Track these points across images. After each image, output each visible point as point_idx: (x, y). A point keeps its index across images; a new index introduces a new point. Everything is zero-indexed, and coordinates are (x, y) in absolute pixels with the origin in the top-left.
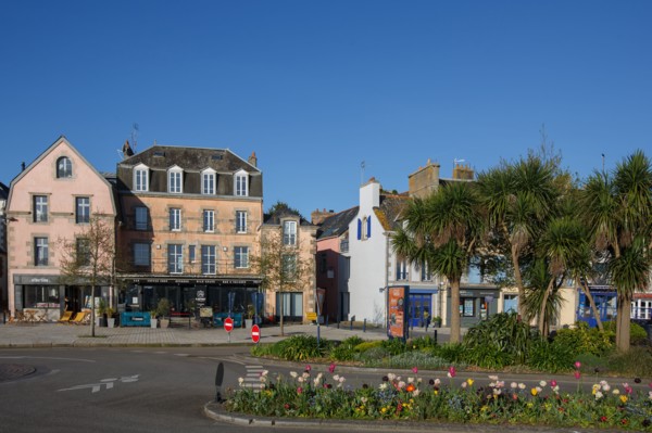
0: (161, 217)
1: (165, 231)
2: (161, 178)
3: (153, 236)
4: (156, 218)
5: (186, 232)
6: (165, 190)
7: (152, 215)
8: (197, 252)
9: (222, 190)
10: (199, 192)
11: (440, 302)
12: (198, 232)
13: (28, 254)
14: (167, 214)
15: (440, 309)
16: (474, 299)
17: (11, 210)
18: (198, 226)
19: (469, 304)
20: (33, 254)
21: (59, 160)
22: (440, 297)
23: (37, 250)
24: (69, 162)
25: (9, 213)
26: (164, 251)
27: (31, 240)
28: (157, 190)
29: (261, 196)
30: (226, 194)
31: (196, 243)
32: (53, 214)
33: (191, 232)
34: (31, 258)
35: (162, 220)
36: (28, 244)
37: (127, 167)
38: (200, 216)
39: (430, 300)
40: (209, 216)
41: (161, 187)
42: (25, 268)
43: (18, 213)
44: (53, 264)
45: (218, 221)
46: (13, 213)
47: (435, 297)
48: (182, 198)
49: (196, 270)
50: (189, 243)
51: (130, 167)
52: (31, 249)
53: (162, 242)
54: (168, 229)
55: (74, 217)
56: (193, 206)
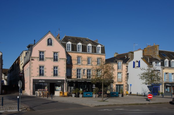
0: (75, 60)
1: (76, 64)
2: (75, 46)
3: (73, 66)
4: (74, 60)
5: (83, 65)
6: (76, 51)
7: (72, 59)
8: (86, 71)
9: (93, 51)
10: (86, 52)
11: (162, 88)
12: (86, 65)
13: (38, 72)
14: (77, 59)
15: (162, 90)
16: (170, 87)
17: (32, 56)
18: (86, 63)
19: (168, 88)
20: (39, 72)
21: (48, 39)
22: (162, 86)
23: (40, 70)
24: (51, 40)
25: (31, 57)
26: (76, 71)
27: (38, 67)
28: (74, 51)
29: (105, 53)
30: (94, 52)
31: (86, 69)
32: (46, 58)
33: (84, 65)
34: (38, 73)
35: (75, 61)
36: (37, 68)
37: (64, 42)
38: (87, 60)
39: (159, 87)
40: (89, 60)
41: (75, 50)
42: (36, 77)
43: (35, 57)
44: (46, 75)
45: (92, 61)
46: (33, 57)
47: (161, 86)
48: (82, 53)
49: (86, 77)
50: (84, 68)
51: (65, 43)
52: (38, 70)
53: (75, 68)
54: (77, 64)
55: (53, 59)
56: (85, 56)
